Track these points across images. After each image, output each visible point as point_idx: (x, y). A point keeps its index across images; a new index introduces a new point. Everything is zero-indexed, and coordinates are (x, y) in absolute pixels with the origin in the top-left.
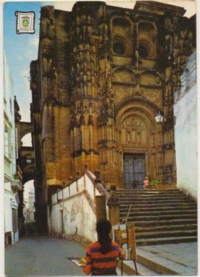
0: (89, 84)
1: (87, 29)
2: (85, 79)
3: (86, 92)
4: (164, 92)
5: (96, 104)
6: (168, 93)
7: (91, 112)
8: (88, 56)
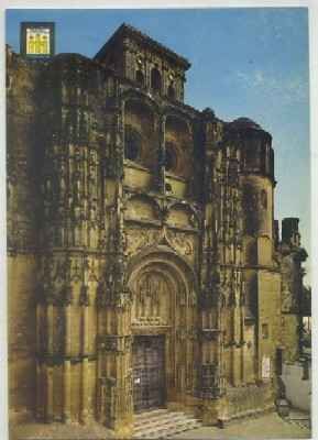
0: (85, 223)
1: (83, 116)
2: (77, 214)
3: (77, 238)
4: (201, 240)
5: (96, 262)
6: (209, 243)
7: (86, 279)
8: (84, 169)
